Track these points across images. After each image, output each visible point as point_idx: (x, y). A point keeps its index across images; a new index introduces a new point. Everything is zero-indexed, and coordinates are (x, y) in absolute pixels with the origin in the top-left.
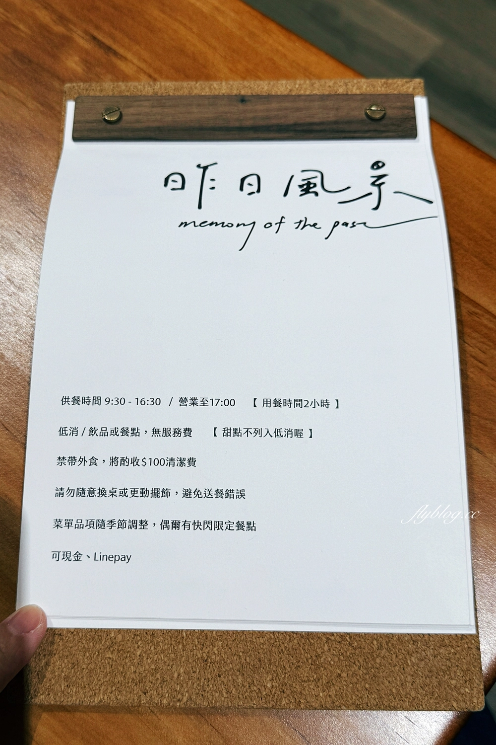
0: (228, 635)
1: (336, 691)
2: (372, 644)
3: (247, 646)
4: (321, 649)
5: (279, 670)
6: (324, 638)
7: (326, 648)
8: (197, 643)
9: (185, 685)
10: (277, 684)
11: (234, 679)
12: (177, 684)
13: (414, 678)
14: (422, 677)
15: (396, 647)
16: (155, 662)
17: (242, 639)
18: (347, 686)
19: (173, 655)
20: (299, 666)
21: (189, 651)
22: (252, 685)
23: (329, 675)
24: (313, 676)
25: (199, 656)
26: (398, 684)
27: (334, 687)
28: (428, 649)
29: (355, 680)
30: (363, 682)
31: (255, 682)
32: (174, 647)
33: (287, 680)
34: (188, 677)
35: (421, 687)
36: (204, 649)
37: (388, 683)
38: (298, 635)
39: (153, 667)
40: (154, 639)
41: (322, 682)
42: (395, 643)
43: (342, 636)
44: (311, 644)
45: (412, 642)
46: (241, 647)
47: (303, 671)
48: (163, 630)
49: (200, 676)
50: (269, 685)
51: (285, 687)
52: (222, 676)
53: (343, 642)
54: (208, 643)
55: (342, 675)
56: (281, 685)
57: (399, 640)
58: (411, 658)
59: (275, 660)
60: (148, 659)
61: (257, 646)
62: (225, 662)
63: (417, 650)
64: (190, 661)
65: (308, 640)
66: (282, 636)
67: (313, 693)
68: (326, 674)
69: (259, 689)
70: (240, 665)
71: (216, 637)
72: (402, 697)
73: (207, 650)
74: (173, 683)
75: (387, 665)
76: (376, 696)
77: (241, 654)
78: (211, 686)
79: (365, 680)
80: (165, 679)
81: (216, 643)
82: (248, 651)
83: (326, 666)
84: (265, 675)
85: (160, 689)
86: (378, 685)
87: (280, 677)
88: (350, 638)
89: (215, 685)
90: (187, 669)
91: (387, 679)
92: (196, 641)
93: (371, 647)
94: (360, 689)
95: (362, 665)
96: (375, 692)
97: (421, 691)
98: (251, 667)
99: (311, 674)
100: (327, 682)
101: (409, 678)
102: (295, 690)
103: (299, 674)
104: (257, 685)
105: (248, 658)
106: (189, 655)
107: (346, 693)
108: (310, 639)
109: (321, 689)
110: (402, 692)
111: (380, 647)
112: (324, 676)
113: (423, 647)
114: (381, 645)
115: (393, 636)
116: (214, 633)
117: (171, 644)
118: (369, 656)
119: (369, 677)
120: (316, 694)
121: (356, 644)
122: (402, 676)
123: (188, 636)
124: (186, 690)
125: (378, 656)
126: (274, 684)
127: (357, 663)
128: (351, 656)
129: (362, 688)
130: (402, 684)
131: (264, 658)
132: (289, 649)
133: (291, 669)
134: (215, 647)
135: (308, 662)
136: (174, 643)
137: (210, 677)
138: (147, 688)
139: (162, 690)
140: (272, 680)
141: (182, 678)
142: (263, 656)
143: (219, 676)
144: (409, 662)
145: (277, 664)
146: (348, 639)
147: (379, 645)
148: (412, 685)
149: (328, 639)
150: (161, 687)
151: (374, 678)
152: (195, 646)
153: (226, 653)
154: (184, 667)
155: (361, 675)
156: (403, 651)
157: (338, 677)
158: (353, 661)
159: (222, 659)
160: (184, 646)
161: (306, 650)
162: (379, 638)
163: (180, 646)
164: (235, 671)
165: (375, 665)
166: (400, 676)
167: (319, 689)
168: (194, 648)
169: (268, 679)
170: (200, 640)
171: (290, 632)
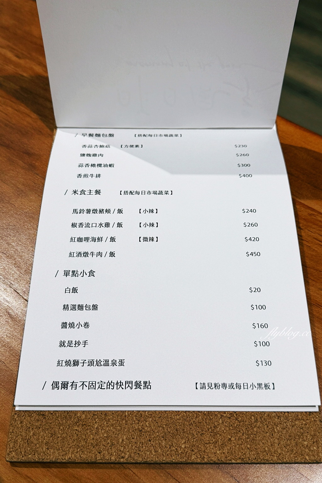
0: (156, 414)
1: (228, 450)
2: (251, 419)
3: (168, 421)
4: (217, 422)
5: (190, 436)
6: (219, 415)
7: (221, 421)
8: (135, 419)
9: (127, 447)
10: (188, 446)
11: (159, 443)
12: (122, 447)
13: (279, 440)
14: (285, 440)
15: (267, 421)
16: (107, 432)
17: (165, 416)
18: (235, 446)
19: (119, 427)
20: (203, 434)
21: (130, 424)
22: (172, 447)
23: (223, 439)
24: (213, 440)
25: (136, 428)
26: (269, 445)
27: (226, 447)
28: (288, 422)
29: (240, 442)
30: (246, 444)
31: (174, 444)
32: (120, 422)
33: (195, 443)
34: (128, 442)
35: (285, 447)
36: (140, 423)
37: (262, 444)
38: (202, 414)
39: (105, 435)
40: (107, 417)
41: (219, 444)
42: (266, 418)
43: (231, 414)
44: (211, 419)
45: (277, 417)
46: (164, 421)
47: (206, 437)
48: (113, 411)
49: (137, 441)
50: (183, 446)
51: (194, 448)
52: (151, 441)
53: (231, 418)
54: (142, 419)
55: (231, 439)
56: (191, 446)
57: (269, 416)
58: (277, 427)
59: (187, 430)
60: (102, 430)
61: (175, 421)
62: (154, 432)
63: (281, 422)
64: (131, 431)
65: (208, 417)
66: (191, 414)
67: (213, 451)
68: (221, 439)
69: (176, 449)
70: (163, 433)
71: (148, 415)
72: (272, 453)
73: (141, 424)
74: (119, 446)
75: (261, 432)
76: (254, 453)
77: (164, 426)
78: (144, 447)
79: (247, 442)
80: (114, 444)
81: (147, 419)
82: (169, 424)
83: (221, 433)
84: (180, 440)
85: (110, 450)
86: (256, 445)
87: (190, 441)
88: (236, 415)
89: (147, 447)
90: (129, 437)
91: (261, 442)
92: (134, 418)
93: (250, 421)
94: (244, 448)
95: (245, 432)
96: (254, 450)
97: (284, 449)
98: (171, 435)
99: (211, 439)
100: (221, 444)
101: (276, 441)
102: (201, 449)
103: (203, 438)
104: (175, 446)
105: (169, 429)
106: (130, 427)
107: (235, 451)
108: (210, 416)
109: (218, 449)
110: (272, 450)
111: (256, 421)
112: (220, 440)
113: (285, 420)
114: (257, 419)
115: (264, 414)
116: (147, 412)
117: (118, 420)
118: (249, 427)
119: (250, 440)
120: (215, 452)
121: (240, 419)
122: (272, 440)
123: (129, 415)
124: (127, 450)
125: (255, 426)
126: (186, 446)
127: (241, 431)
128: (237, 426)
129: (245, 447)
130: (272, 445)
131: (179, 429)
132: (196, 422)
133: (198, 436)
134: (147, 422)
135: (209, 431)
136: (120, 419)
137: (143, 441)
138: (101, 449)
139: (111, 450)
140: (185, 443)
141: (125, 443)
142: (179, 427)
143: (150, 441)
144: (276, 430)
145: (188, 432)
146: (235, 416)
147: (255, 419)
148: (278, 445)
149: (222, 416)
150: (111, 449)
151: (253, 441)
152: (134, 422)
153: (154, 425)
154: (126, 435)
155: (244, 439)
156: (272, 423)
157: (229, 440)
158: (239, 430)
159: (152, 429)
160: (126, 421)
161: (208, 423)
162: (255, 415)
163: (124, 422)
164: (161, 437)
165: (253, 432)
166: (270, 440)
167: (217, 448)
168: (133, 423)
169: (183, 442)
170: (137, 417)
171: (197, 411)
